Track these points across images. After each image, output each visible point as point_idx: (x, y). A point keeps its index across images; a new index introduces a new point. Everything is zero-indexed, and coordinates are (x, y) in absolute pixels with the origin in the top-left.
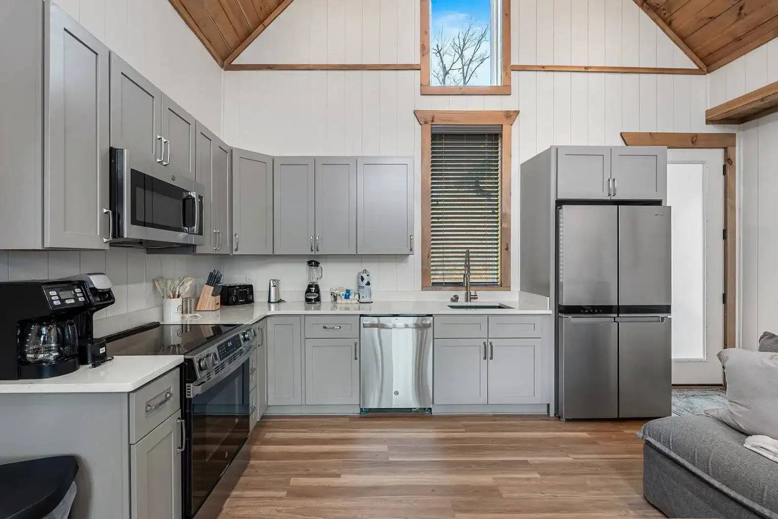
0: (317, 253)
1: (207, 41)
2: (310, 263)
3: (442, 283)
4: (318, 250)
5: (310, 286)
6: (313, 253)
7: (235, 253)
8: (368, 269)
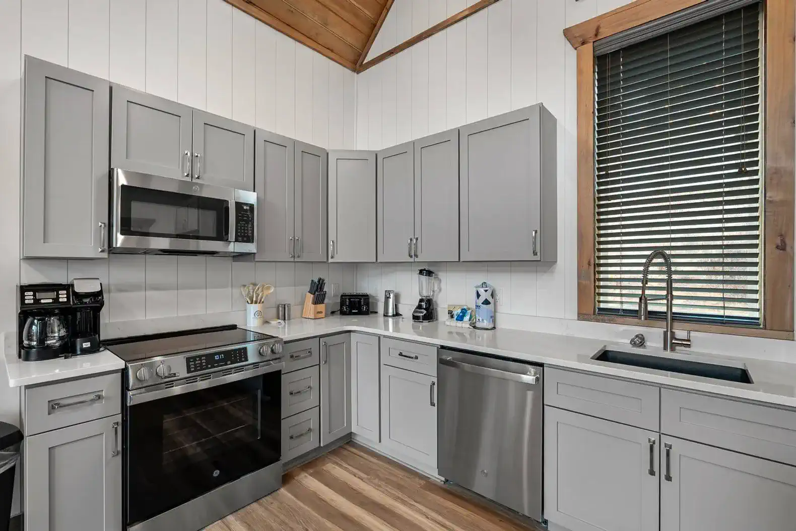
0: (417, 260)
1: (327, 50)
2: (421, 272)
3: (619, 310)
4: (416, 256)
5: (421, 301)
6: (412, 260)
7: (330, 260)
8: (488, 283)
